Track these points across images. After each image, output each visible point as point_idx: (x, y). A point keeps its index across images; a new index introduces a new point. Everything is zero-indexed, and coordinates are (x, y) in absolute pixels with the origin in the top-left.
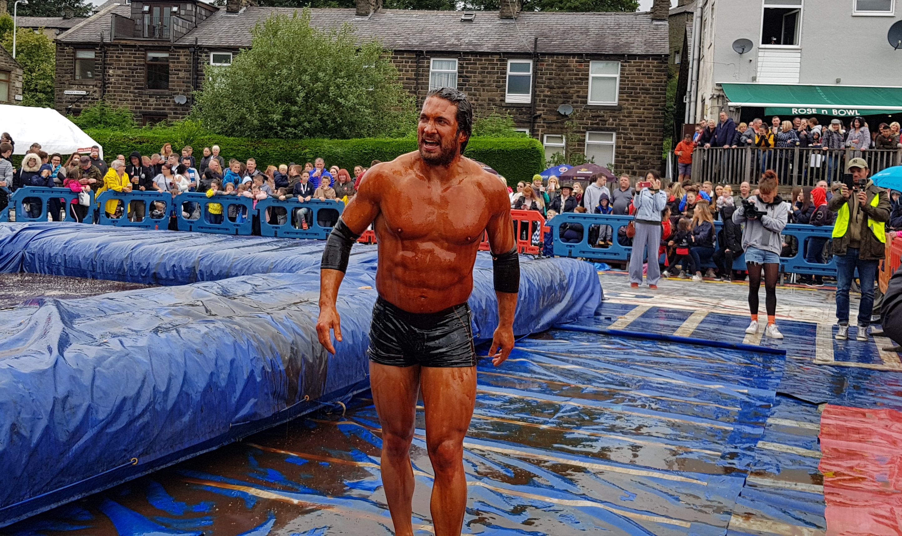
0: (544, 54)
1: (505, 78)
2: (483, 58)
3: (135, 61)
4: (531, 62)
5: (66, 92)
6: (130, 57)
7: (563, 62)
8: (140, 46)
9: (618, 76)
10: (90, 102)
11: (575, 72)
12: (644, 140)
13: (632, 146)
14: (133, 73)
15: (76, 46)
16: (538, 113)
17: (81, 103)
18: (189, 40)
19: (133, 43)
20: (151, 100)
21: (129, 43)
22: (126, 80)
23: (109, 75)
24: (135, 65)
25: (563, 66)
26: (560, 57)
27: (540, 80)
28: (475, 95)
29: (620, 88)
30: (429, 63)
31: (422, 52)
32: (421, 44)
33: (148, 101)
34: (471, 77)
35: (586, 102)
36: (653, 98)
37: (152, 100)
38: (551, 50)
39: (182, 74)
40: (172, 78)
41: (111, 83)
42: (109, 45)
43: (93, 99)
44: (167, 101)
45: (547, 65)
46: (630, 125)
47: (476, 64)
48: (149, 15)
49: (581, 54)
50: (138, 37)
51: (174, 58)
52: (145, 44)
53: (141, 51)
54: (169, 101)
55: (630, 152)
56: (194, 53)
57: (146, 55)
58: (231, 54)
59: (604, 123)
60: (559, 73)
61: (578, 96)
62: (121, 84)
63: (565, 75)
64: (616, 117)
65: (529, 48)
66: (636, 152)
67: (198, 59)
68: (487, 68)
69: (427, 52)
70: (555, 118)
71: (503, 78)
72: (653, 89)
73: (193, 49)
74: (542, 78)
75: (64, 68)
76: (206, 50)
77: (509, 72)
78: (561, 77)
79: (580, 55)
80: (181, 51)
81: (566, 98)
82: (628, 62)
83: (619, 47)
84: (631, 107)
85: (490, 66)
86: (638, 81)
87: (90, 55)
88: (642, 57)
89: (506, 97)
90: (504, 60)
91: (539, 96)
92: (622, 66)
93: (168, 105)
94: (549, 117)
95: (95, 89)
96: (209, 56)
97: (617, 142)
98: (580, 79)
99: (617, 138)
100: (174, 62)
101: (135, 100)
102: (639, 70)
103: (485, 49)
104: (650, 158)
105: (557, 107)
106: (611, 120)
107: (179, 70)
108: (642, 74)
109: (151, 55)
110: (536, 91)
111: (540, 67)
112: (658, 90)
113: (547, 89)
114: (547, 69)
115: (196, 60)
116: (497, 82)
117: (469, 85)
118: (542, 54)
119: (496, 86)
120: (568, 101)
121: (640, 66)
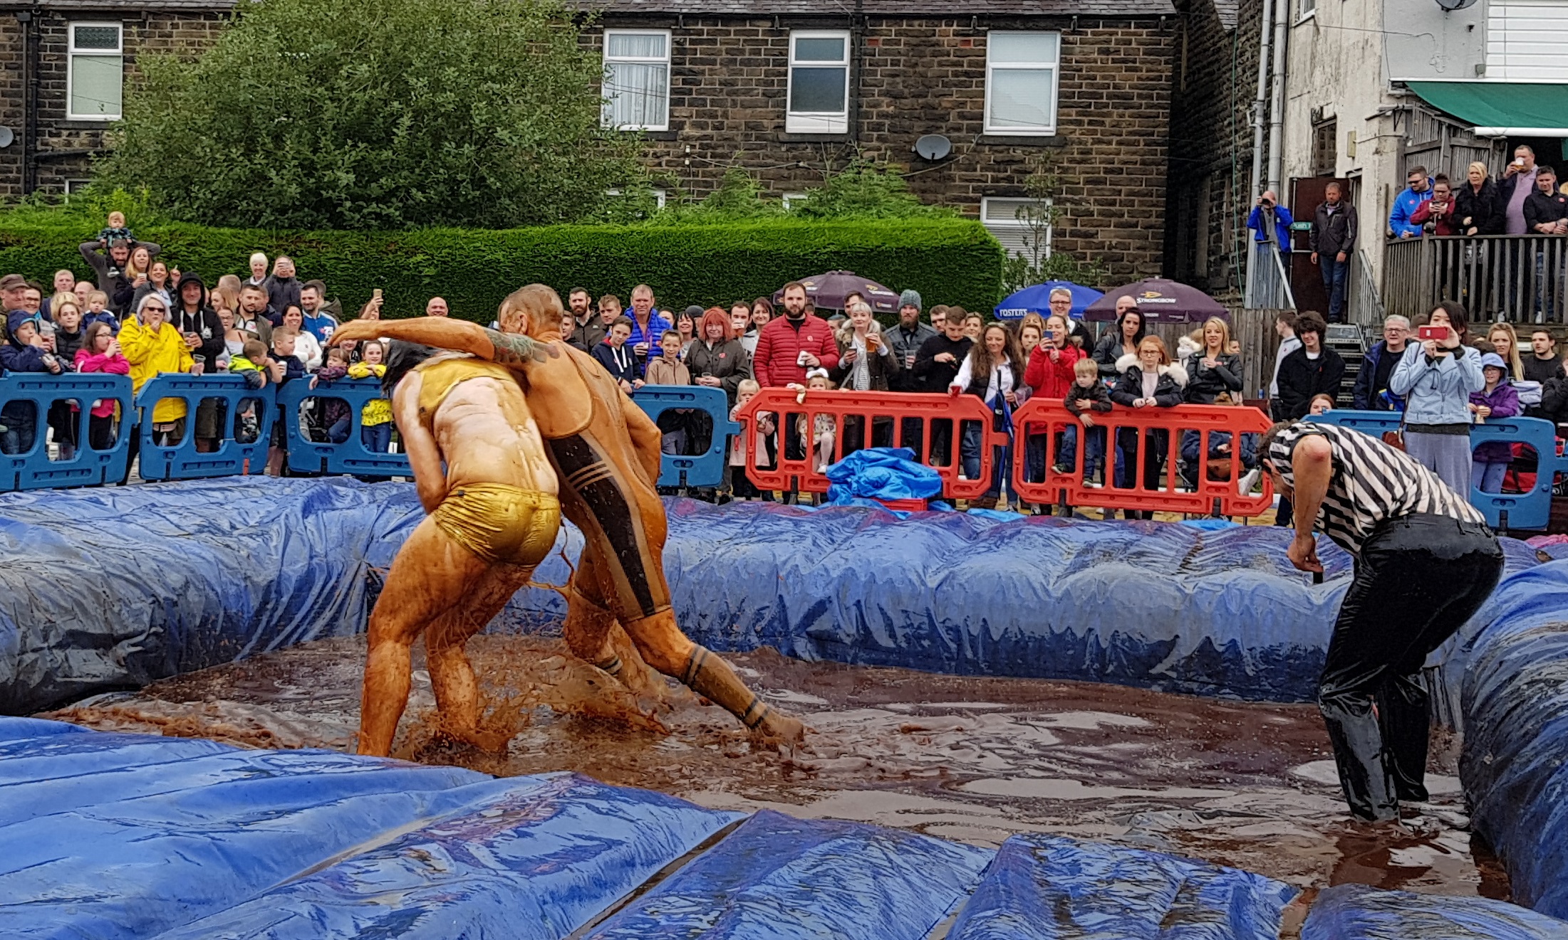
0: (877, 18)
1: (786, 74)
2: (732, 29)
4: (846, 36)
7: (924, 33)
9: (1055, 65)
11: (952, 57)
12: (1123, 215)
13: (1093, 230)
16: (867, 156)
25: (924, 45)
26: (916, 23)
27: (868, 79)
28: (716, 117)
29: (1061, 95)
30: (601, 40)
31: (583, 15)
34: (703, 73)
35: (981, 128)
36: (1140, 116)
38: (892, 7)
45: (886, 42)
46: (1087, 182)
47: (714, 42)
49: (968, 17)
55: (1089, 246)
56: (29, 24)
58: (120, 26)
59: (1024, 177)
60: (914, 60)
61: (962, 116)
63: (929, 65)
64: (1055, 162)
65: (841, 3)
66: (1101, 246)
67: (39, 38)
68: (742, 52)
69: (597, 15)
70: (908, 166)
71: (779, 74)
72: (1140, 96)
73: (26, 16)
74: (874, 73)
76: (58, 18)
77: (793, 62)
78: (920, 69)
79: (965, 18)
81: (934, 120)
82: (1080, 33)
84: (1089, 139)
85: (748, 48)
86: (1103, 78)
88: (1112, 21)
89: (789, 119)
90: (781, 33)
91: (868, 115)
92: (1063, 41)
96: (65, 31)
97: (1055, 223)
98: (966, 74)
99: (1057, 213)
102: (1107, 52)
103: (732, 7)
104: (1136, 258)
105: (913, 142)
106: (1041, 169)
108: (1114, 61)
110: (860, 106)
111: (868, 47)
112: (1151, 97)
113: (887, 100)
114: (885, 53)
115: (34, 41)
116: (766, 83)
117: (698, 93)
118: (872, 16)
119: (764, 94)
120: (938, 128)
121: (1109, 42)
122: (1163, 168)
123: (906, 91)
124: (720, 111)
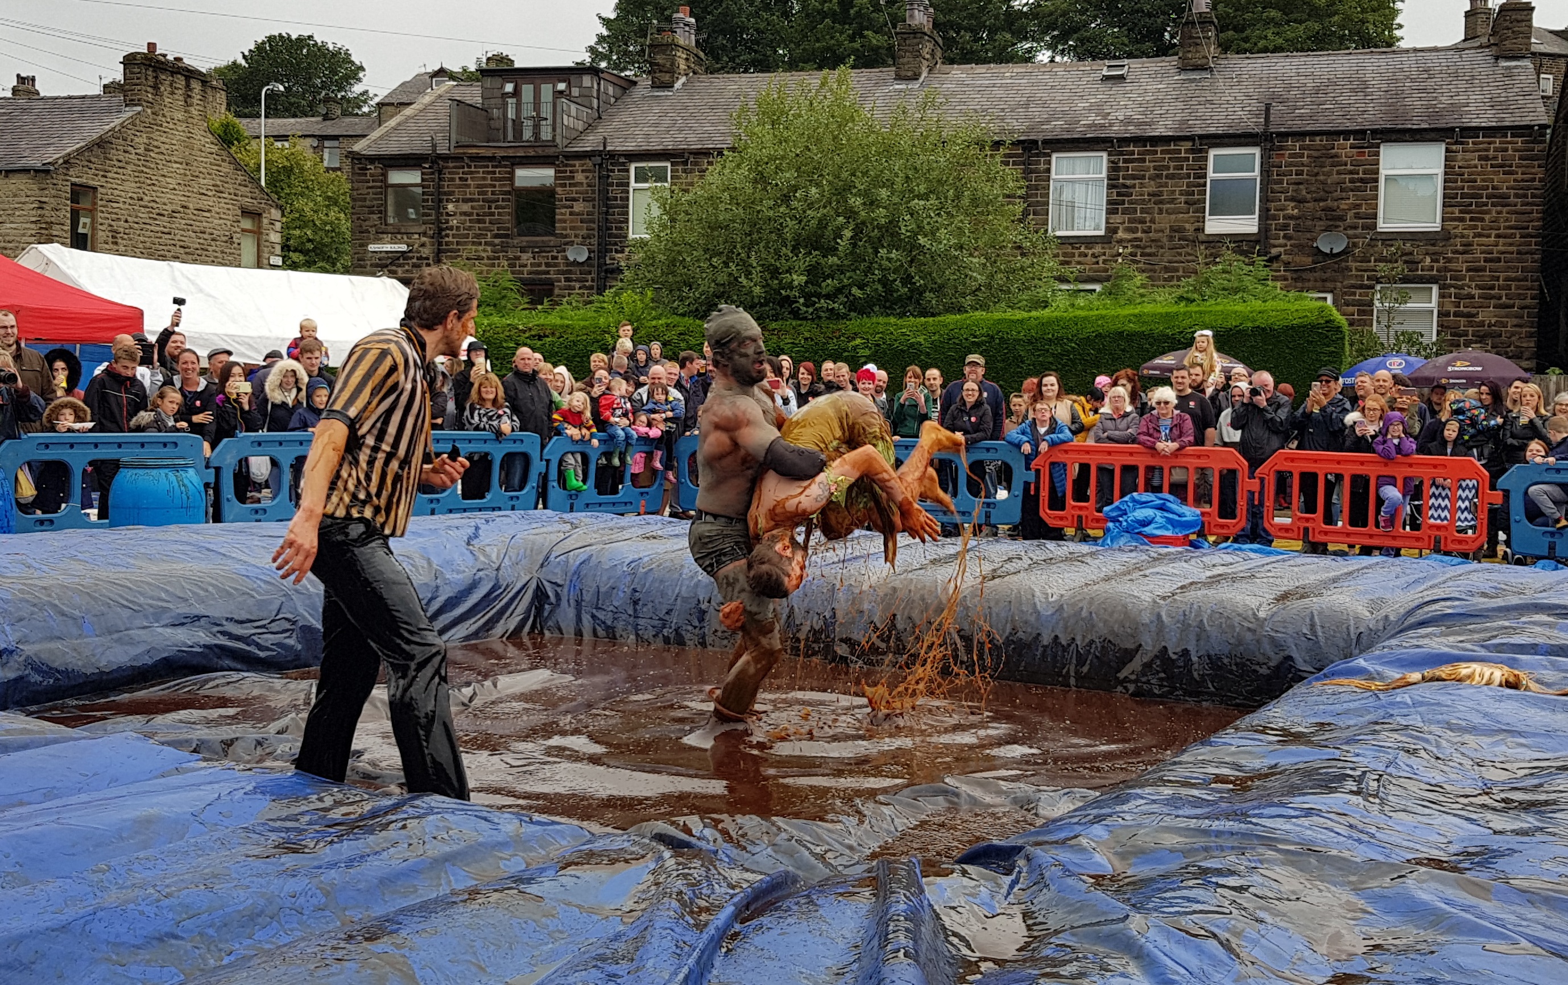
0: (1284, 136)
1: (1205, 185)
2: (1159, 149)
3: (494, 186)
4: (1257, 151)
5: (372, 247)
6: (484, 179)
7: (1325, 147)
8: (503, 158)
9: (1439, 170)
10: (415, 266)
11: (1349, 167)
12: (1500, 298)
13: (1474, 311)
14: (490, 208)
15: (386, 162)
16: (1274, 251)
17: (399, 266)
18: (590, 143)
19: (489, 153)
20: (524, 256)
21: (482, 152)
22: (479, 221)
23: (448, 214)
24: (493, 193)
25: (1325, 157)
26: (1318, 138)
27: (1275, 187)
28: (1144, 222)
29: (1445, 196)
30: (1049, 163)
31: (1035, 142)
32: (1031, 129)
33: (518, 258)
34: (1134, 186)
35: (1374, 226)
36: (1516, 213)
37: (526, 257)
38: (1297, 126)
39: (578, 207)
40: (562, 213)
41: (451, 228)
42: (446, 158)
43: (420, 258)
44: (555, 258)
45: (1291, 156)
46: (1469, 270)
47: (1144, 160)
48: (514, 100)
49: (1363, 132)
50: (498, 141)
51: (564, 178)
52: (511, 153)
53: (505, 166)
54: (556, 258)
55: (1470, 324)
56: (601, 165)
57: (512, 173)
58: (669, 165)
59: (1414, 266)
60: (1316, 170)
61: (1357, 216)
62: (470, 228)
63: (1329, 174)
64: (1440, 253)
65: (1253, 124)
66: (1482, 324)
67: (608, 176)
68: (1168, 168)
69: (1046, 142)
70: (1310, 259)
71: (1199, 185)
72: (1516, 196)
73: (598, 160)
74: (1281, 182)
75: (368, 203)
76: (622, 160)
77: (1211, 174)
78: (1322, 178)
79: (1360, 134)
80: (577, 163)
81: (1333, 220)
82: (1462, 143)
83: (1438, 114)
84: (1471, 233)
85: (1172, 164)
86: (1483, 180)
87: (411, 177)
88: (1490, 131)
89: (1207, 223)
90: (1200, 151)
91: (1275, 218)
92: (1447, 150)
93: (556, 265)
94: (1297, 259)
95: (424, 239)
96: (628, 171)
97: (1440, 305)
98: (1361, 180)
99: (1442, 296)
100: (565, 185)
101: (495, 258)
102: (1486, 158)
103: (1160, 131)
104: (1513, 334)
105: (1314, 239)
106: (1428, 260)
107: (574, 200)
108: (1492, 166)
109: (521, 173)
110: (1268, 210)
111: (1276, 160)
112: (1525, 196)
113: (1293, 204)
114: (1291, 165)
115: (604, 179)
116: (1188, 193)
117: (1130, 202)
118: (1280, 135)
119: (1186, 203)
120: (1337, 227)
121: (1487, 150)
122: (1536, 257)
123: (1309, 196)
124: (1148, 218)
